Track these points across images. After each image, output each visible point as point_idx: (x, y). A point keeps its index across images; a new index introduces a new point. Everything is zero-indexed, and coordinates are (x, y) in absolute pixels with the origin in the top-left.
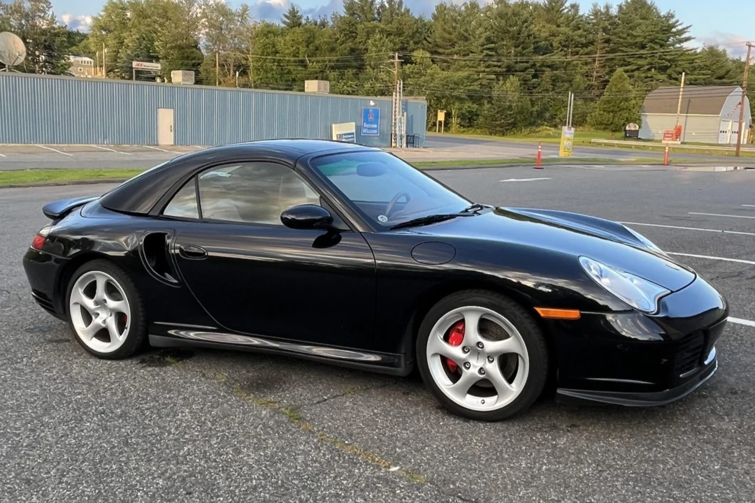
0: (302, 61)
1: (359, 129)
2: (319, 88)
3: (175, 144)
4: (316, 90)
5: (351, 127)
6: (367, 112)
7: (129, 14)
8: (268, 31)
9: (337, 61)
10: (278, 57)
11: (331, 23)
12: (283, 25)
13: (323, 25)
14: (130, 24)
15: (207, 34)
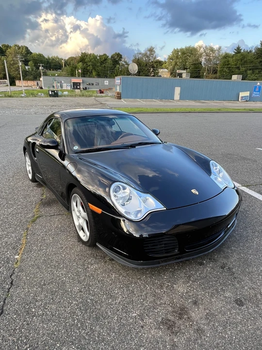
0: (238, 67)
1: (251, 94)
2: (237, 78)
3: (180, 99)
4: (236, 79)
5: (247, 94)
6: (256, 87)
7: (180, 54)
8: (227, 56)
9: (253, 66)
10: (229, 66)
11: (254, 51)
12: (234, 53)
13: (251, 51)
14: (179, 57)
15: (205, 59)
